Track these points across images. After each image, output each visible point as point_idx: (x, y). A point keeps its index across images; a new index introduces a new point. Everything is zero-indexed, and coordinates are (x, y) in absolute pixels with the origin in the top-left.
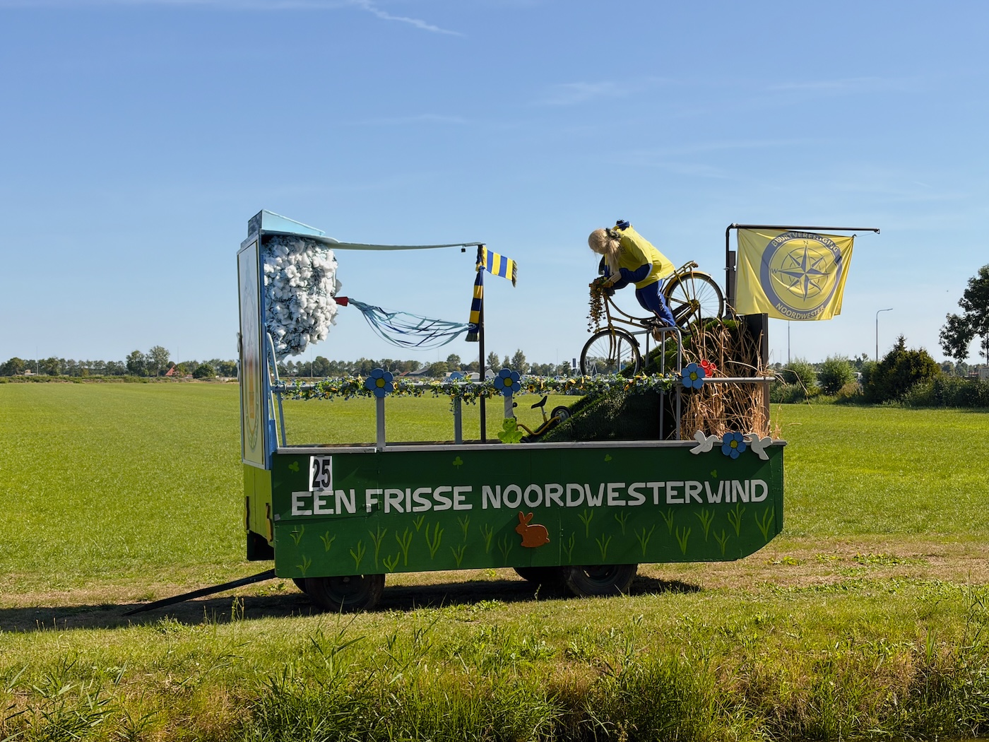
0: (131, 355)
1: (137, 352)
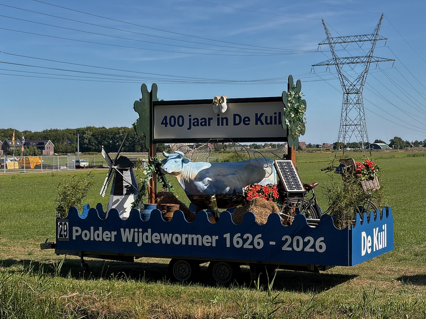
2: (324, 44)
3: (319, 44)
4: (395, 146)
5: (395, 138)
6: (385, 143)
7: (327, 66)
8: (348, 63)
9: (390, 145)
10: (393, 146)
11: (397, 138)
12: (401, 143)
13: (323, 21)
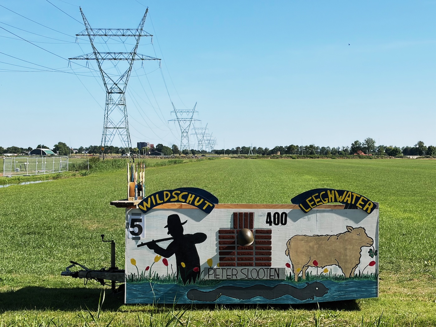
0: (354, 143)
1: (357, 141)
2: (82, 35)
3: (77, 35)
4: (60, 152)
5: (60, 143)
6: (48, 148)
7: (87, 60)
8: (110, 59)
9: (54, 151)
10: (58, 152)
11: (62, 143)
12: (66, 149)
13: (80, 9)
